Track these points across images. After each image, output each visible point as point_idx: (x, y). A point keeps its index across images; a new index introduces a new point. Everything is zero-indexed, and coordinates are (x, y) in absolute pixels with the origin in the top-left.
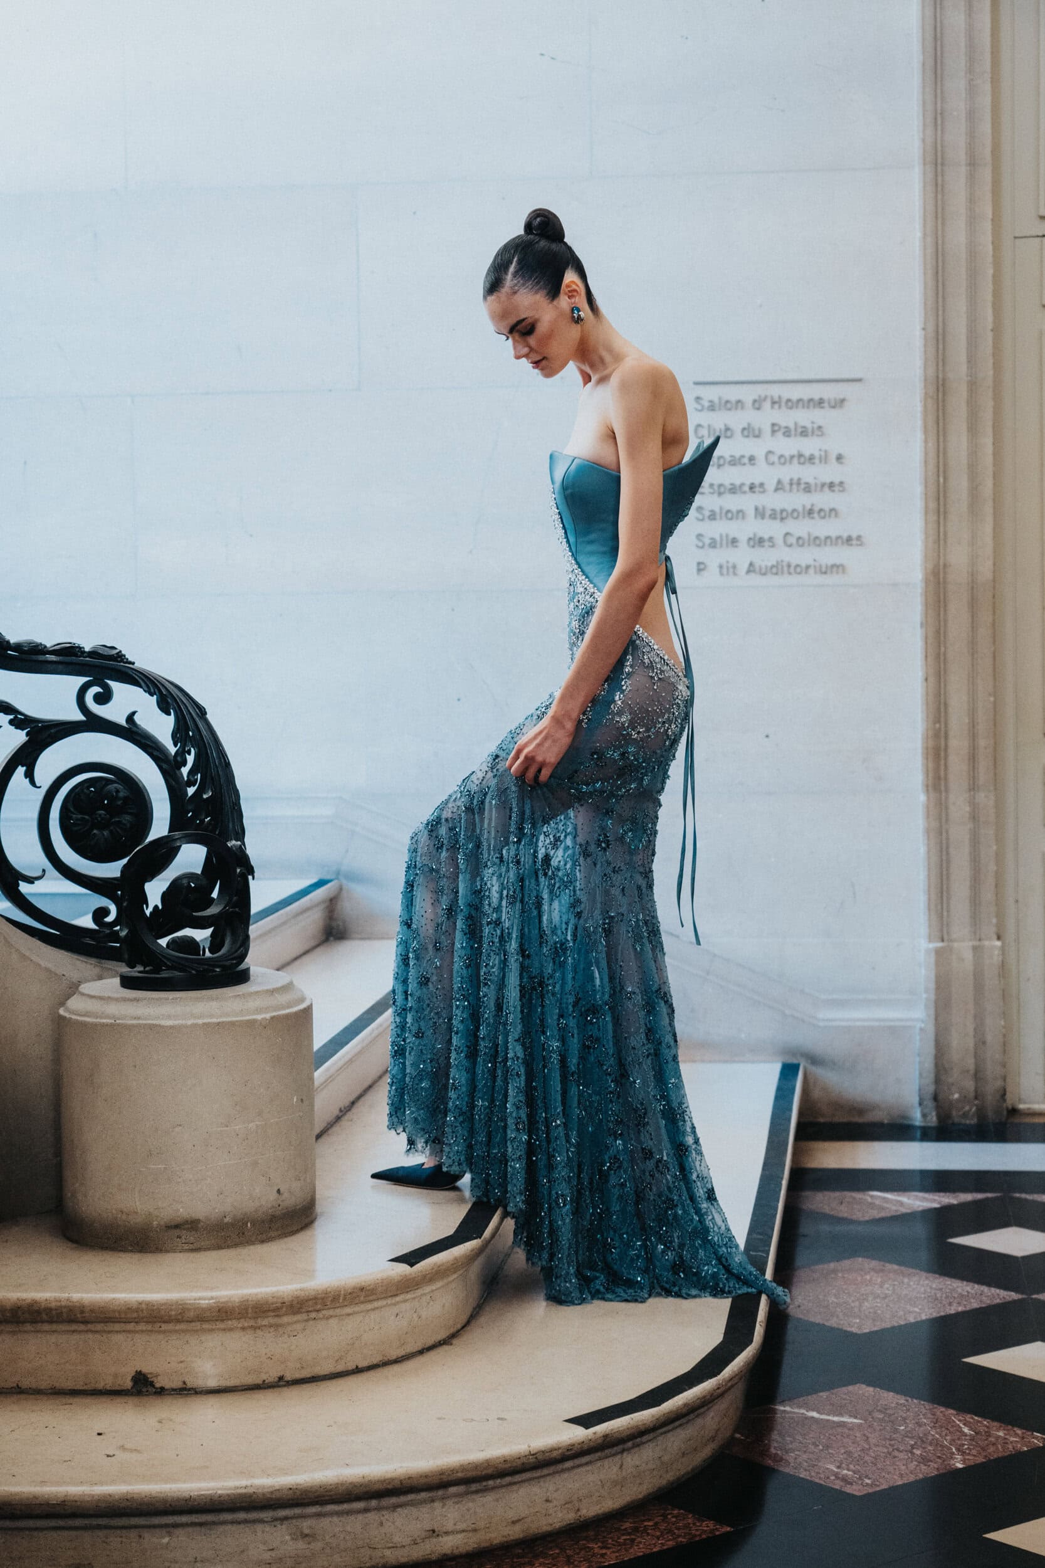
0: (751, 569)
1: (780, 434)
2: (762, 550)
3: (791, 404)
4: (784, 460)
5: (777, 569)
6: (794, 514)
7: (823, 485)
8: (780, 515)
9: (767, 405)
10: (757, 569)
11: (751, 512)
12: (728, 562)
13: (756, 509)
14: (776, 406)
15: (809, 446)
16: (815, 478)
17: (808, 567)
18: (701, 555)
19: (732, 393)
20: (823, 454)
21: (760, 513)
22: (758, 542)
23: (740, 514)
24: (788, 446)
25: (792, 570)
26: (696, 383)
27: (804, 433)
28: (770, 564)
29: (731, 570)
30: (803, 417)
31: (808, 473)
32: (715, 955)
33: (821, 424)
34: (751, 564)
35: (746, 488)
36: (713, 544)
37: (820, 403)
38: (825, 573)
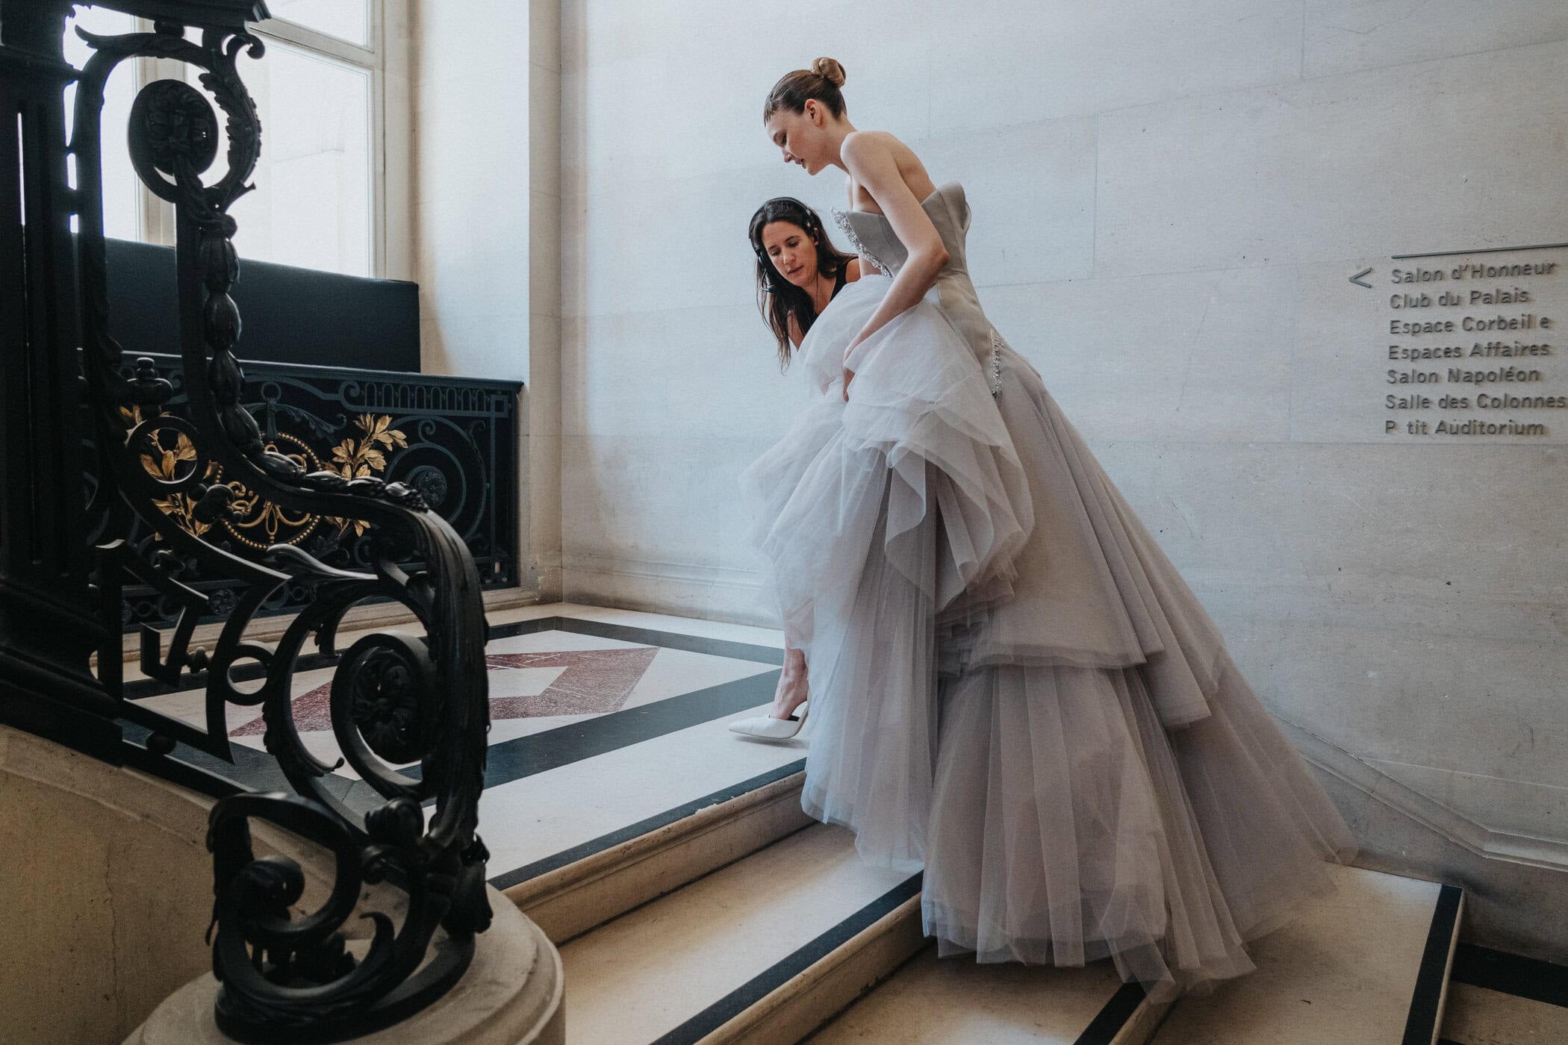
0: (1442, 428)
1: (1480, 301)
2: (1455, 411)
3: (1493, 272)
4: (1482, 326)
5: (1469, 429)
6: (1492, 377)
7: (1525, 348)
8: (1477, 378)
9: (1468, 274)
10: (1448, 428)
11: (1445, 375)
12: (1418, 421)
13: (1451, 372)
14: (1478, 275)
15: (1511, 312)
16: (1516, 342)
17: (1503, 427)
18: (1391, 415)
19: (1431, 265)
20: (1526, 318)
21: (1454, 376)
22: (1449, 403)
23: (1434, 377)
24: (1485, 312)
25: (1485, 429)
26: (1394, 258)
27: (1506, 299)
28: (1461, 424)
29: (1420, 428)
30: (1507, 284)
31: (1508, 338)
32: (1381, 775)
33: (1525, 290)
34: (1442, 423)
35: (1441, 353)
36: (1404, 405)
37: (1526, 270)
38: (1521, 433)
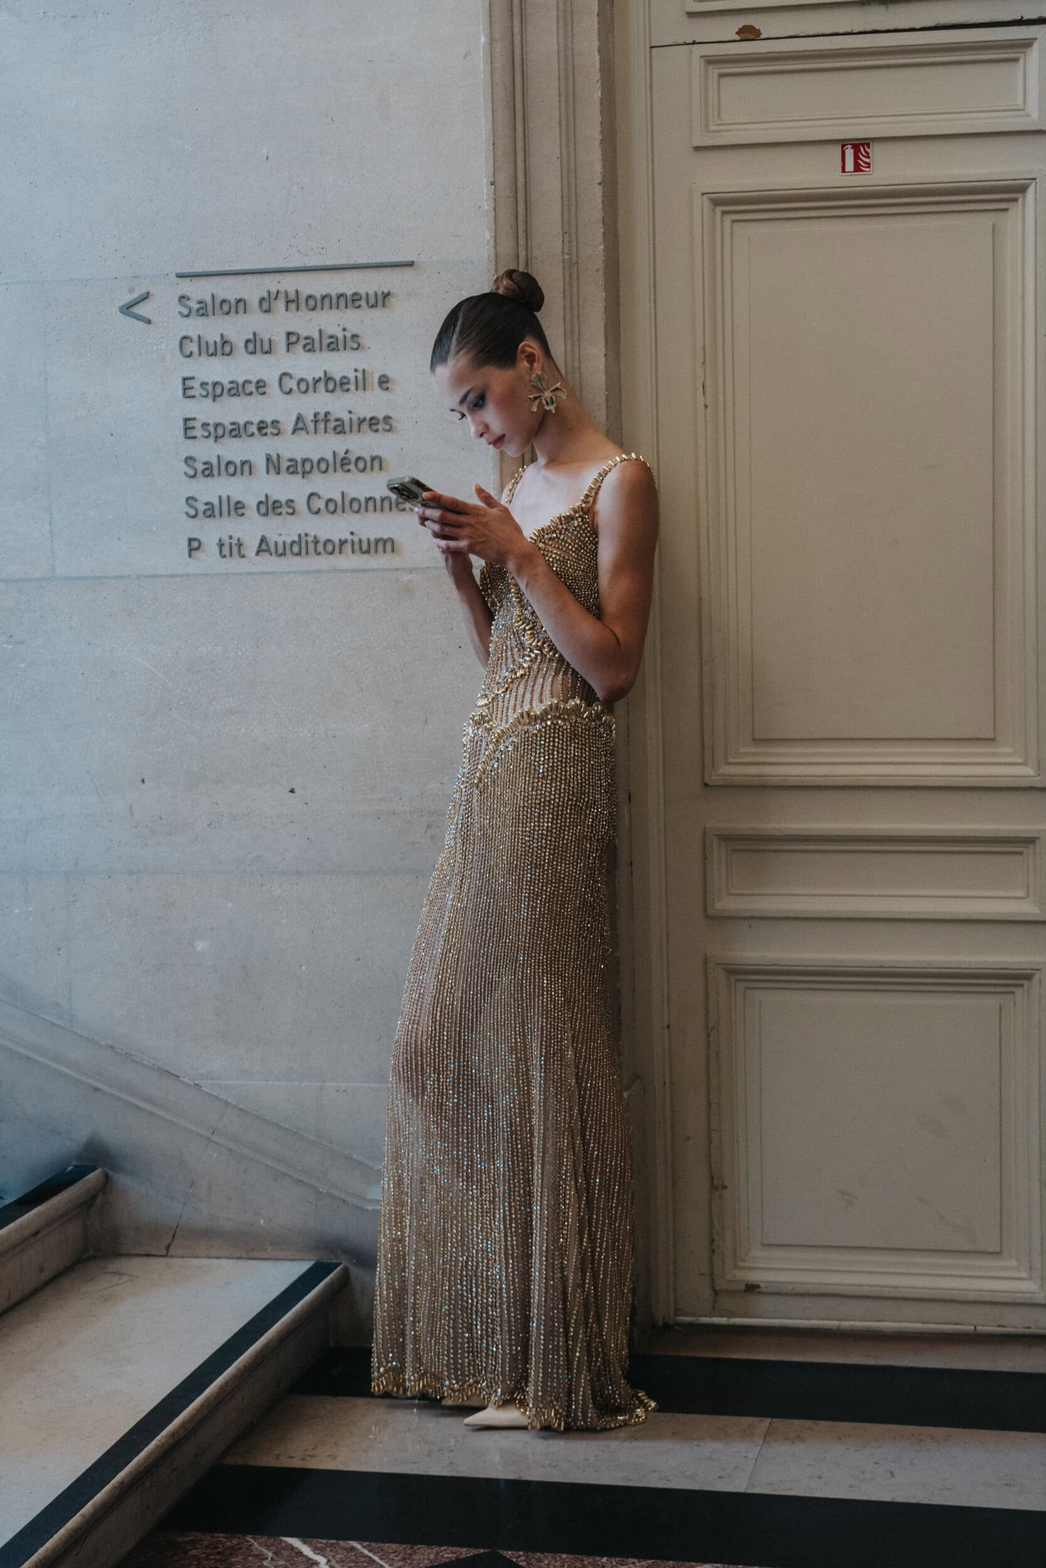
0: (263, 546)
1: (299, 347)
2: (279, 519)
3: (315, 303)
4: (306, 386)
5: (301, 547)
6: (321, 466)
7: (362, 421)
8: (300, 468)
9: (280, 304)
10: (272, 547)
11: (260, 463)
12: (231, 537)
13: (269, 459)
14: (293, 306)
15: (341, 364)
16: (350, 412)
17: (343, 543)
18: (194, 528)
19: (229, 289)
20: (360, 375)
21: (273, 464)
22: (270, 507)
23: (246, 467)
24: (307, 365)
25: (320, 548)
26: (180, 276)
27: (333, 345)
28: (289, 541)
29: (235, 550)
30: (332, 322)
31: (339, 405)
32: (227, 1104)
33: (355, 332)
34: (263, 540)
35: (253, 429)
36: (210, 512)
37: (354, 301)
38: (368, 552)
